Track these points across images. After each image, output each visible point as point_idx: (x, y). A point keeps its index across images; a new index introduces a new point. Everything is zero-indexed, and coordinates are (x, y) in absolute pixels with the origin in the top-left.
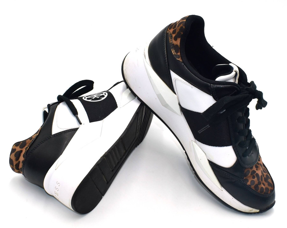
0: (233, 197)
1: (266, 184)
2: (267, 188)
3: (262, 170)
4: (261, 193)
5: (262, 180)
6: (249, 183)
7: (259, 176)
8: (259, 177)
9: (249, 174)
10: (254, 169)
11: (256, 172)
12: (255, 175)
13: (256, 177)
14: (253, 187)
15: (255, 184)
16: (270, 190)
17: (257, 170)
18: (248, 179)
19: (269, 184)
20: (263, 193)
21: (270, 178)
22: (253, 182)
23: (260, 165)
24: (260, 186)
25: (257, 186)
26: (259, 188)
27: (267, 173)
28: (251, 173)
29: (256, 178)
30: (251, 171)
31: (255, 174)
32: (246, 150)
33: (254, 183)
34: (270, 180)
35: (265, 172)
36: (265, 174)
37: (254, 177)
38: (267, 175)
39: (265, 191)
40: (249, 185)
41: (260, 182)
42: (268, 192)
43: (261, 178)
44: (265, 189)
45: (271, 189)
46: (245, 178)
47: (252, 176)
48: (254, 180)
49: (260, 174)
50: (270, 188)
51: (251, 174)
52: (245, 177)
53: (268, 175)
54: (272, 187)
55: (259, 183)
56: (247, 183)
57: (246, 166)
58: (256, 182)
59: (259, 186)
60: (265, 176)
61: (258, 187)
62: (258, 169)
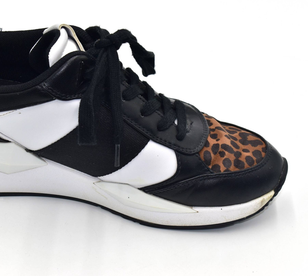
0: (220, 208)
1: (249, 147)
2: (255, 153)
3: (227, 134)
4: (253, 167)
5: (237, 147)
6: (223, 169)
7: (228, 145)
8: (231, 147)
9: (211, 155)
10: (212, 142)
11: (220, 144)
12: (220, 149)
13: (225, 151)
14: (232, 169)
15: (233, 162)
16: (261, 150)
17: (217, 140)
18: (216, 163)
19: (254, 144)
20: (255, 164)
21: (248, 135)
22: (227, 162)
23: (216, 130)
24: (242, 159)
25: (238, 163)
26: (243, 163)
27: (239, 131)
28: (213, 151)
29: (226, 153)
30: (209, 149)
31: (220, 147)
32: (177, 127)
33: (230, 161)
34: (251, 138)
35: (233, 133)
36: (236, 135)
37: (222, 154)
38: (240, 135)
39: (255, 158)
40: (225, 171)
41: (237, 152)
42: (261, 155)
43: (234, 146)
44: (253, 155)
45: (263, 148)
46: (210, 167)
47: (218, 155)
48: (225, 157)
49: (228, 142)
50: (259, 148)
51: (215, 153)
52: (209, 165)
53: (243, 131)
54: (262, 144)
55: (238, 155)
56: (220, 171)
57: (197, 149)
58: (232, 157)
59: (240, 159)
60: (239, 138)
61: (240, 161)
62: (218, 138)
